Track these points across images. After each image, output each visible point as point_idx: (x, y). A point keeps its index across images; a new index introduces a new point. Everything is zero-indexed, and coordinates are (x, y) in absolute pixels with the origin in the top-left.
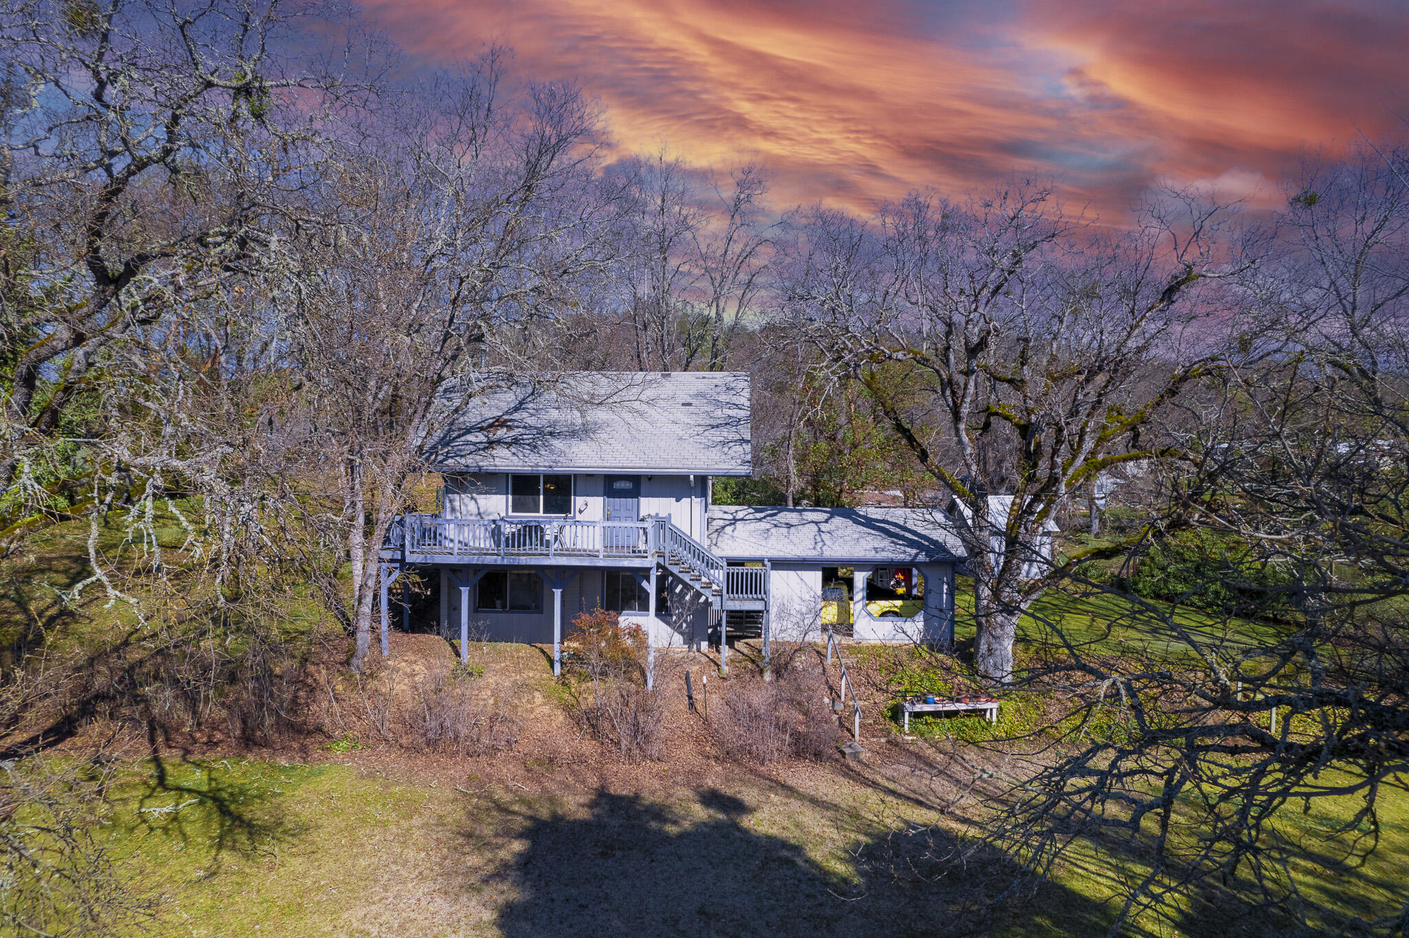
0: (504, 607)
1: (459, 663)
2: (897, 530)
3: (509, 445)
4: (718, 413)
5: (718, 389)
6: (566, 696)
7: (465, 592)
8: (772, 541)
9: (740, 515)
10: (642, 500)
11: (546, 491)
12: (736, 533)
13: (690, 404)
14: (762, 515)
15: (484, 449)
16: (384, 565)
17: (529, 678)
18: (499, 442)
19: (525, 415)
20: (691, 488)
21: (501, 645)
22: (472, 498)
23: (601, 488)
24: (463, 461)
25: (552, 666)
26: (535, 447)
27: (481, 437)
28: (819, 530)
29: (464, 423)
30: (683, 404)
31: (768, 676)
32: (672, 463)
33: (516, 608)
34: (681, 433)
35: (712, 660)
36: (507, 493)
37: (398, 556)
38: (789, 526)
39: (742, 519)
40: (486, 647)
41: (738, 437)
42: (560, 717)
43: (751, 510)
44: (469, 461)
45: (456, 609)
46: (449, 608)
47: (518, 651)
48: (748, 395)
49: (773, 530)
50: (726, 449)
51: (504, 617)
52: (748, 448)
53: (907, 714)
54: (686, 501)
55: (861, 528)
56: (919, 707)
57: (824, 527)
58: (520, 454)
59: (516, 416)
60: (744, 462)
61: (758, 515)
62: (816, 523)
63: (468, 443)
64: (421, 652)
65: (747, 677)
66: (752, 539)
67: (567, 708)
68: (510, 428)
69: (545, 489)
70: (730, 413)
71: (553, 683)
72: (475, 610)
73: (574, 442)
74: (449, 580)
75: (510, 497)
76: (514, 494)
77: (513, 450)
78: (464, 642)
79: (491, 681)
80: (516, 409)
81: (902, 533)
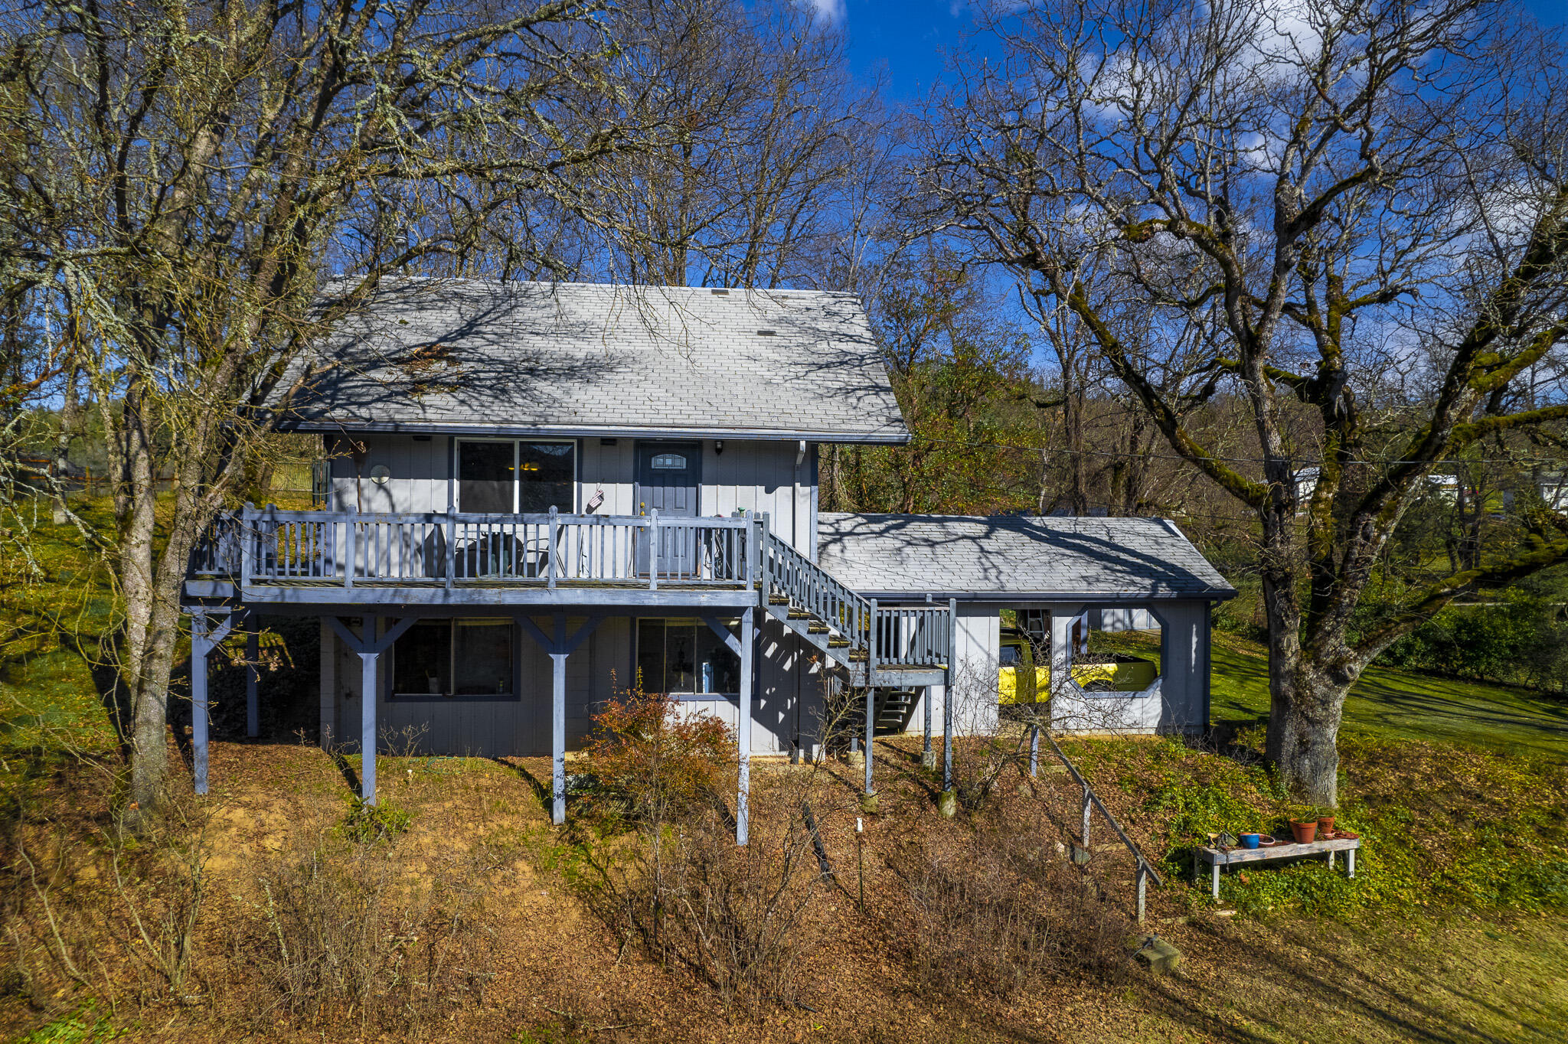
0: (444, 688)
1: (358, 807)
2: (1104, 549)
3: (452, 388)
4: (823, 346)
5: (813, 314)
6: (581, 866)
7: (370, 662)
8: (913, 567)
9: (846, 526)
10: (707, 491)
11: (525, 477)
12: (848, 555)
13: (771, 333)
14: (882, 526)
15: (404, 394)
16: (198, 611)
17: (504, 832)
18: (434, 382)
19: (478, 342)
20: (794, 468)
21: (442, 764)
22: (380, 486)
23: (628, 467)
24: (364, 412)
25: (549, 805)
26: (504, 391)
27: (399, 374)
28: (982, 550)
29: (365, 351)
30: (760, 333)
31: (950, 807)
32: (763, 419)
33: (466, 691)
34: (768, 375)
35: (838, 778)
36: (450, 477)
37: (227, 589)
38: (932, 544)
39: (850, 533)
40: (412, 767)
41: (867, 383)
42: (573, 914)
43: (860, 520)
44: (377, 412)
45: (350, 695)
46: (337, 693)
47: (476, 774)
48: (864, 323)
49: (908, 550)
50: (854, 401)
51: (443, 708)
52: (891, 400)
53: (1217, 869)
54: (785, 492)
55: (1045, 546)
56: (1237, 855)
57: (986, 544)
58: (475, 403)
59: (463, 343)
60: (891, 421)
61: (876, 527)
62: (973, 539)
63: (373, 383)
64: (277, 782)
65: (914, 808)
66: (876, 564)
67: (586, 893)
68: (453, 361)
69: (521, 471)
70: (843, 346)
71: (551, 840)
72: (387, 695)
73: (574, 385)
74: (337, 638)
75: (456, 483)
76: (461, 478)
77: (462, 396)
78: (368, 760)
79: (426, 840)
80: (462, 334)
81: (1114, 553)
